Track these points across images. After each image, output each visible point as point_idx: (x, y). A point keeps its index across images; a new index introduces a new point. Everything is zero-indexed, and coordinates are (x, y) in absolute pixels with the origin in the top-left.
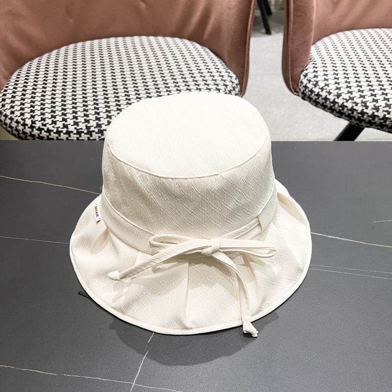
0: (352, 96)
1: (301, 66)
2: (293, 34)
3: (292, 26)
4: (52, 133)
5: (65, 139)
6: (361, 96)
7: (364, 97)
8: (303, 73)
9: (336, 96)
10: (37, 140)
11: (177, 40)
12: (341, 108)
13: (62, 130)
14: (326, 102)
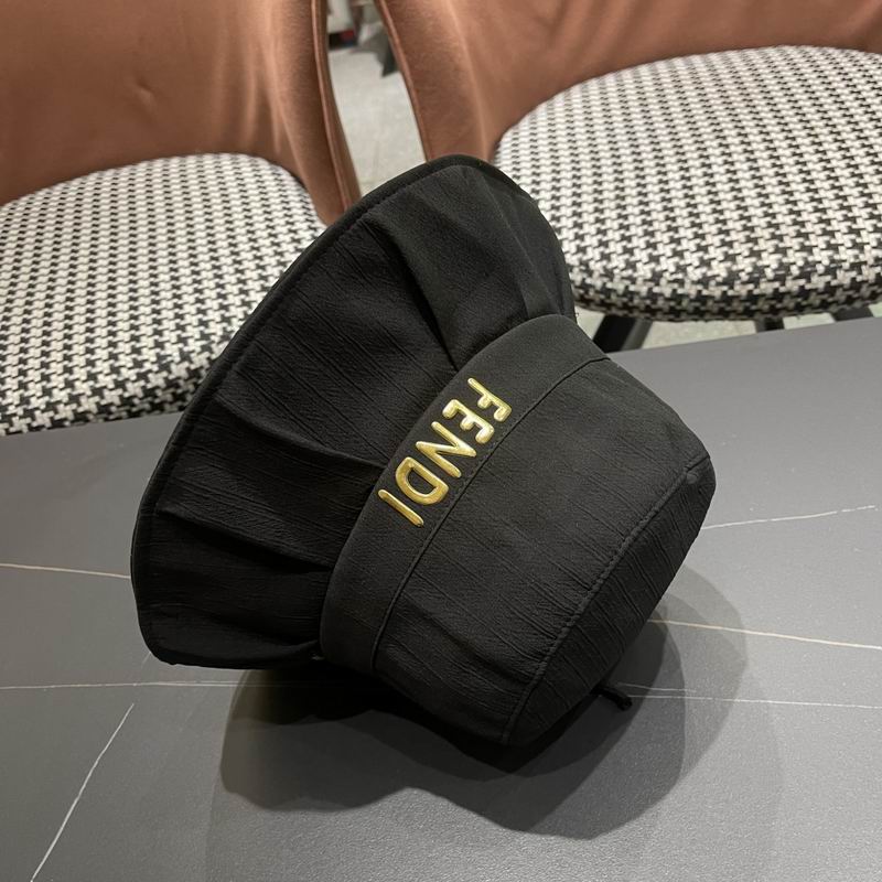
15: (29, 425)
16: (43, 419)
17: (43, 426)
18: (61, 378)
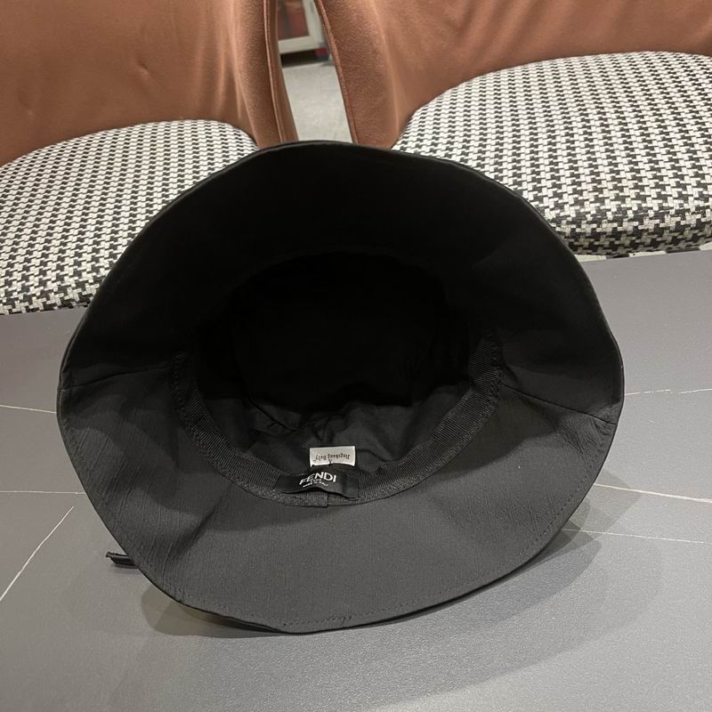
15: (27, 307)
16: (38, 303)
17: (37, 309)
18: (54, 273)
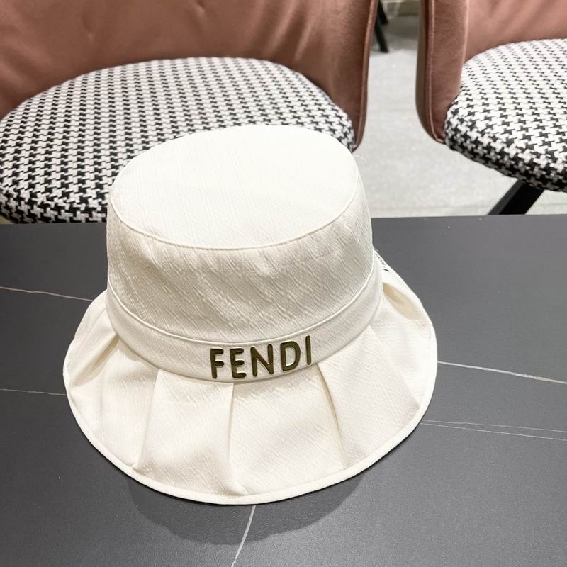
0: (530, 143)
1: (447, 98)
2: (434, 49)
3: (433, 37)
4: (63, 211)
5: (84, 221)
6: (545, 143)
7: (549, 144)
8: (452, 109)
9: (505, 143)
10: (40, 222)
11: (255, 62)
12: (513, 162)
13: (79, 206)
14: (489, 153)
